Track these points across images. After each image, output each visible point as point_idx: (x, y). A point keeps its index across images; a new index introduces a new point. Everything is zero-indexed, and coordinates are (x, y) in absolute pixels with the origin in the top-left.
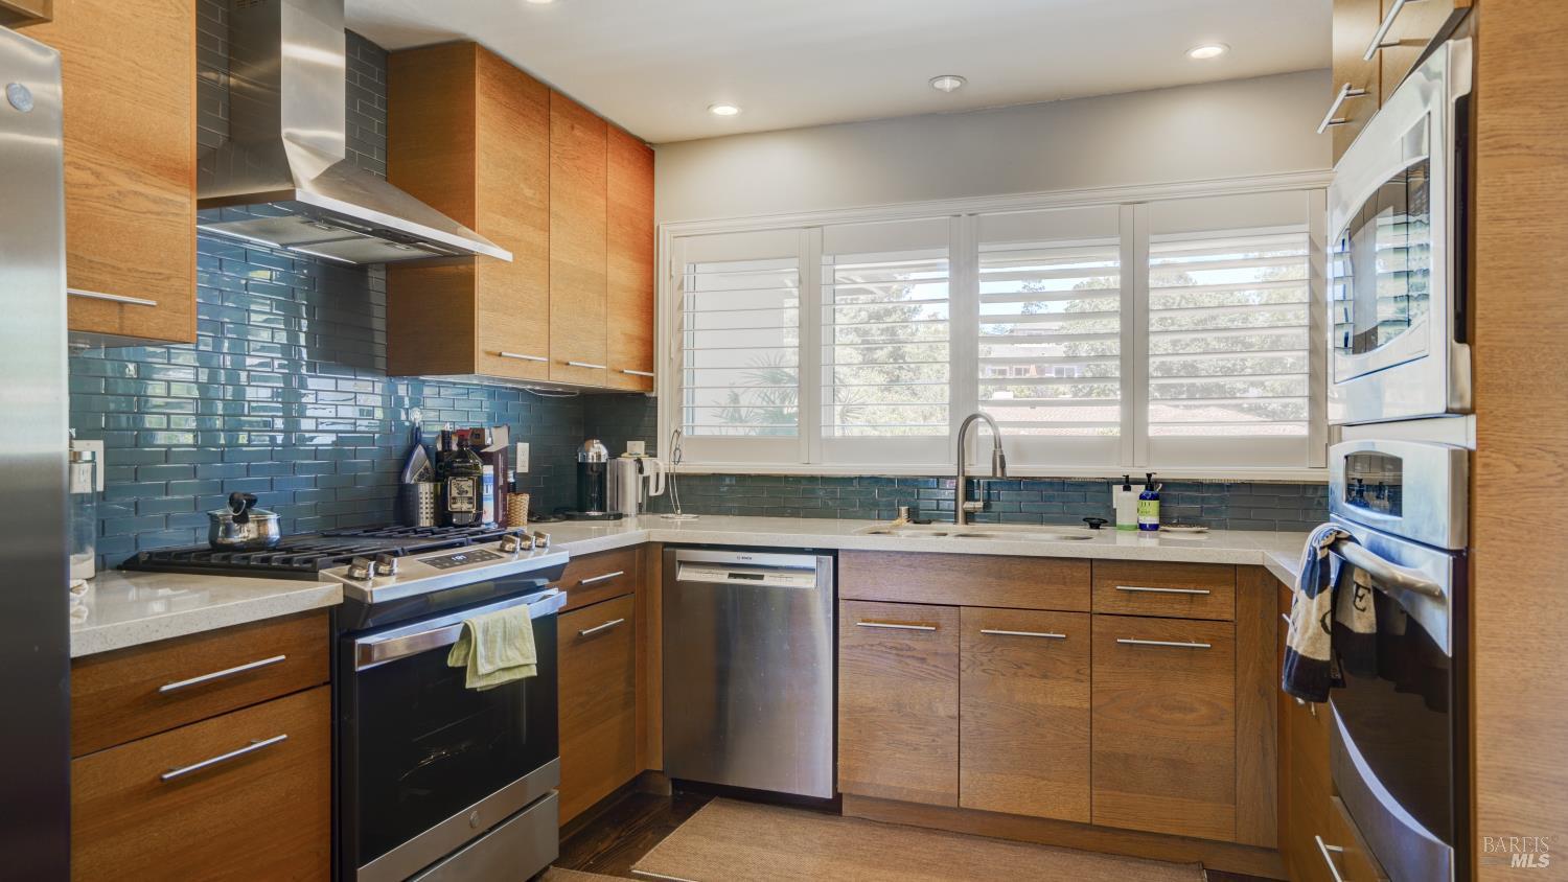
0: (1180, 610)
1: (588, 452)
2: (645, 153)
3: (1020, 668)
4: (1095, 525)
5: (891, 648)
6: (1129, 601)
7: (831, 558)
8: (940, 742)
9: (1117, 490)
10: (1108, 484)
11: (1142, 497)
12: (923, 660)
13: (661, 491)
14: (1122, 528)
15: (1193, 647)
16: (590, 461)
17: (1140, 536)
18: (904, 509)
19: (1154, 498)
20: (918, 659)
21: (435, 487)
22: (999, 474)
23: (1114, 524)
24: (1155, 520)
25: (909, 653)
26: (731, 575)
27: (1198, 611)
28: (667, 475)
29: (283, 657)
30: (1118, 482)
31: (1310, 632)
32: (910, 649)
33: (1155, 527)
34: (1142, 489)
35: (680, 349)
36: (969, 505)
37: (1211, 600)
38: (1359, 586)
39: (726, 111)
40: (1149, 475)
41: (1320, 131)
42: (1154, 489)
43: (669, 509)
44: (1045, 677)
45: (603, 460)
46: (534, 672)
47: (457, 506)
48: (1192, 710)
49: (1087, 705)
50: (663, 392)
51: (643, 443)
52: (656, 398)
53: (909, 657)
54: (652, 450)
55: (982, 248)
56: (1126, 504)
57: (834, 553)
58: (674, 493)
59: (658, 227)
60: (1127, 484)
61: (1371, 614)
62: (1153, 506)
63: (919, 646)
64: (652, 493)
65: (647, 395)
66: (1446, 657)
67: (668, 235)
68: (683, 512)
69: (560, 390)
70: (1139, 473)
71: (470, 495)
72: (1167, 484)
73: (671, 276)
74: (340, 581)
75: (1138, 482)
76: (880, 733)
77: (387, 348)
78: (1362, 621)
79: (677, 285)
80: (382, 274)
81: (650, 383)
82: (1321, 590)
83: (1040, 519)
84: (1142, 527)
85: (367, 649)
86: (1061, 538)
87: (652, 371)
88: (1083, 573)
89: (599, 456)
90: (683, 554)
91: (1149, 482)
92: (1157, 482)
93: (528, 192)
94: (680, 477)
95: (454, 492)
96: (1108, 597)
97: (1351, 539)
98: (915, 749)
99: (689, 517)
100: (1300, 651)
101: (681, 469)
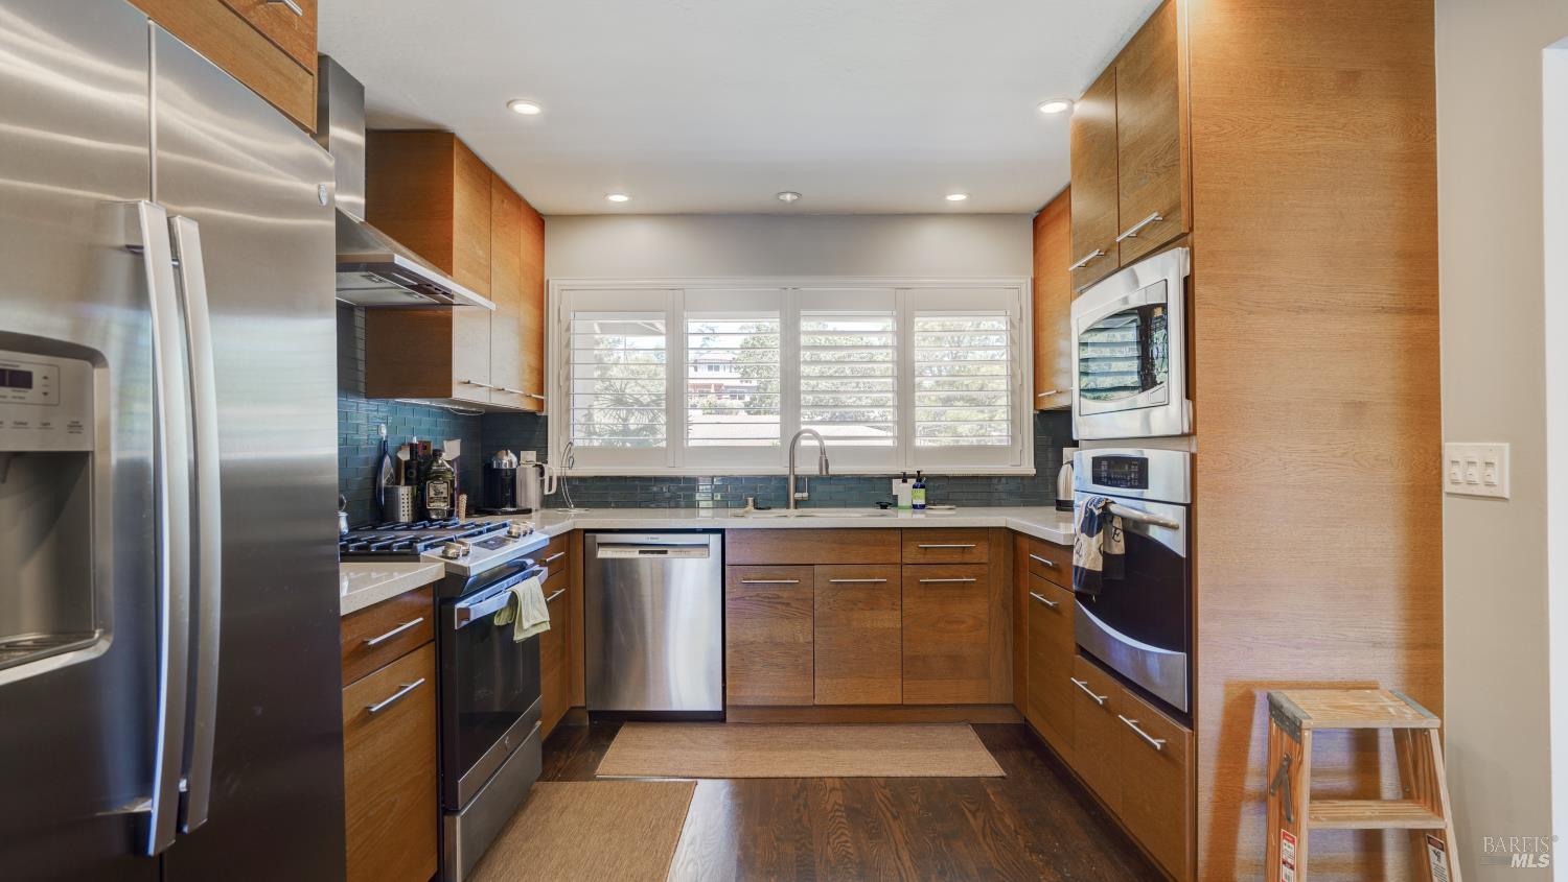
0: (957, 558)
1: (501, 460)
2: (540, 222)
3: (855, 604)
4: (884, 507)
5: (765, 597)
6: (925, 554)
7: (720, 535)
8: (801, 661)
9: (896, 483)
10: (889, 479)
11: (914, 487)
12: (788, 604)
13: (554, 490)
14: (902, 508)
15: (964, 582)
16: (504, 467)
17: (914, 513)
18: (750, 500)
19: (922, 487)
20: (783, 604)
21: (413, 489)
22: (824, 473)
23: (896, 505)
24: (923, 502)
25: (779, 600)
26: (641, 552)
27: (967, 558)
28: (559, 479)
29: (421, 619)
30: (897, 477)
31: (1093, 556)
32: (779, 597)
33: (923, 507)
34: (914, 481)
35: (568, 378)
36: (798, 495)
37: (975, 551)
38: (1116, 529)
39: (618, 199)
40: (919, 472)
41: (1071, 269)
42: (921, 481)
43: (564, 505)
44: (872, 609)
45: (514, 467)
46: (547, 627)
47: (433, 505)
48: (963, 622)
49: (899, 626)
50: (552, 412)
51: (535, 452)
52: (547, 417)
53: (778, 603)
54: (543, 457)
55: (803, 313)
56: (904, 492)
57: (722, 531)
58: (566, 489)
59: (548, 281)
60: (904, 478)
61: (1122, 543)
62: (921, 492)
63: (785, 594)
64: (546, 492)
65: (538, 414)
66: (1181, 558)
67: (556, 287)
68: (575, 507)
69: (474, 409)
70: (912, 470)
71: (445, 495)
72: (930, 478)
73: (559, 320)
74: (441, 561)
75: (912, 477)
76: (757, 659)
77: (366, 374)
78: (1118, 548)
79: (564, 328)
80: (362, 314)
81: (541, 403)
82: (1098, 532)
83: (845, 504)
84: (915, 507)
85: (466, 612)
86: (864, 516)
87: (542, 395)
88: (896, 537)
89: (511, 463)
90: (601, 538)
91: (919, 477)
92: (924, 476)
93: (481, 253)
94: (569, 479)
95: (432, 494)
96: (911, 553)
97: (1113, 502)
98: (783, 668)
99: (582, 511)
100: (1087, 567)
101: (570, 473)
